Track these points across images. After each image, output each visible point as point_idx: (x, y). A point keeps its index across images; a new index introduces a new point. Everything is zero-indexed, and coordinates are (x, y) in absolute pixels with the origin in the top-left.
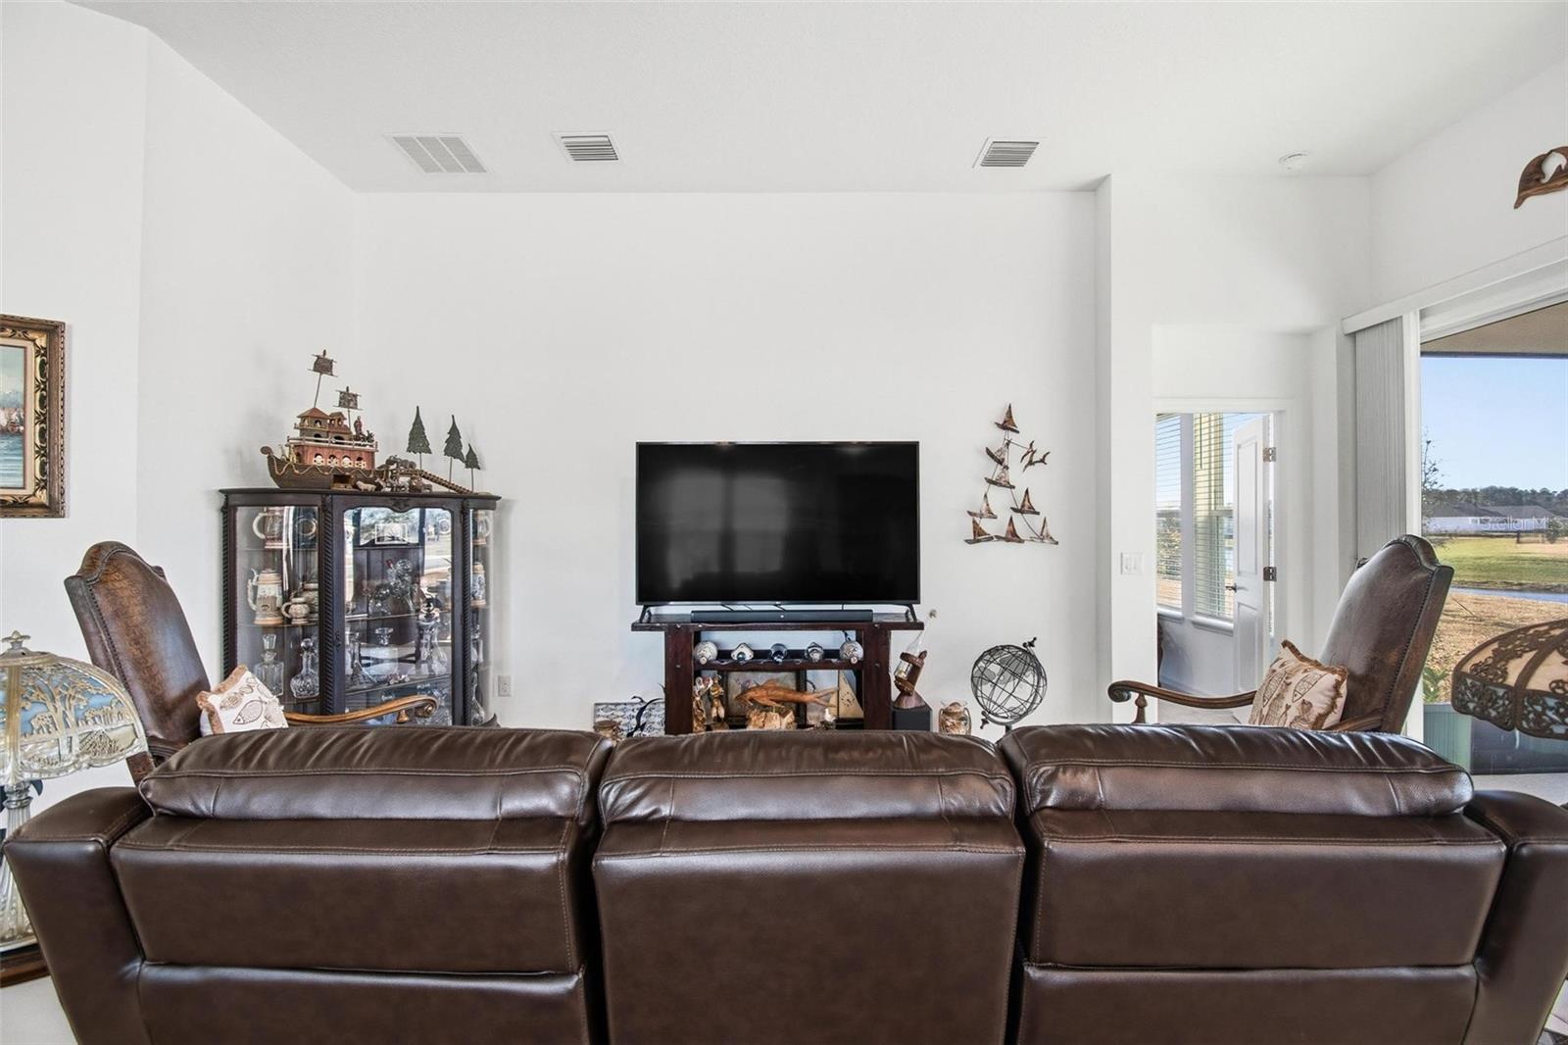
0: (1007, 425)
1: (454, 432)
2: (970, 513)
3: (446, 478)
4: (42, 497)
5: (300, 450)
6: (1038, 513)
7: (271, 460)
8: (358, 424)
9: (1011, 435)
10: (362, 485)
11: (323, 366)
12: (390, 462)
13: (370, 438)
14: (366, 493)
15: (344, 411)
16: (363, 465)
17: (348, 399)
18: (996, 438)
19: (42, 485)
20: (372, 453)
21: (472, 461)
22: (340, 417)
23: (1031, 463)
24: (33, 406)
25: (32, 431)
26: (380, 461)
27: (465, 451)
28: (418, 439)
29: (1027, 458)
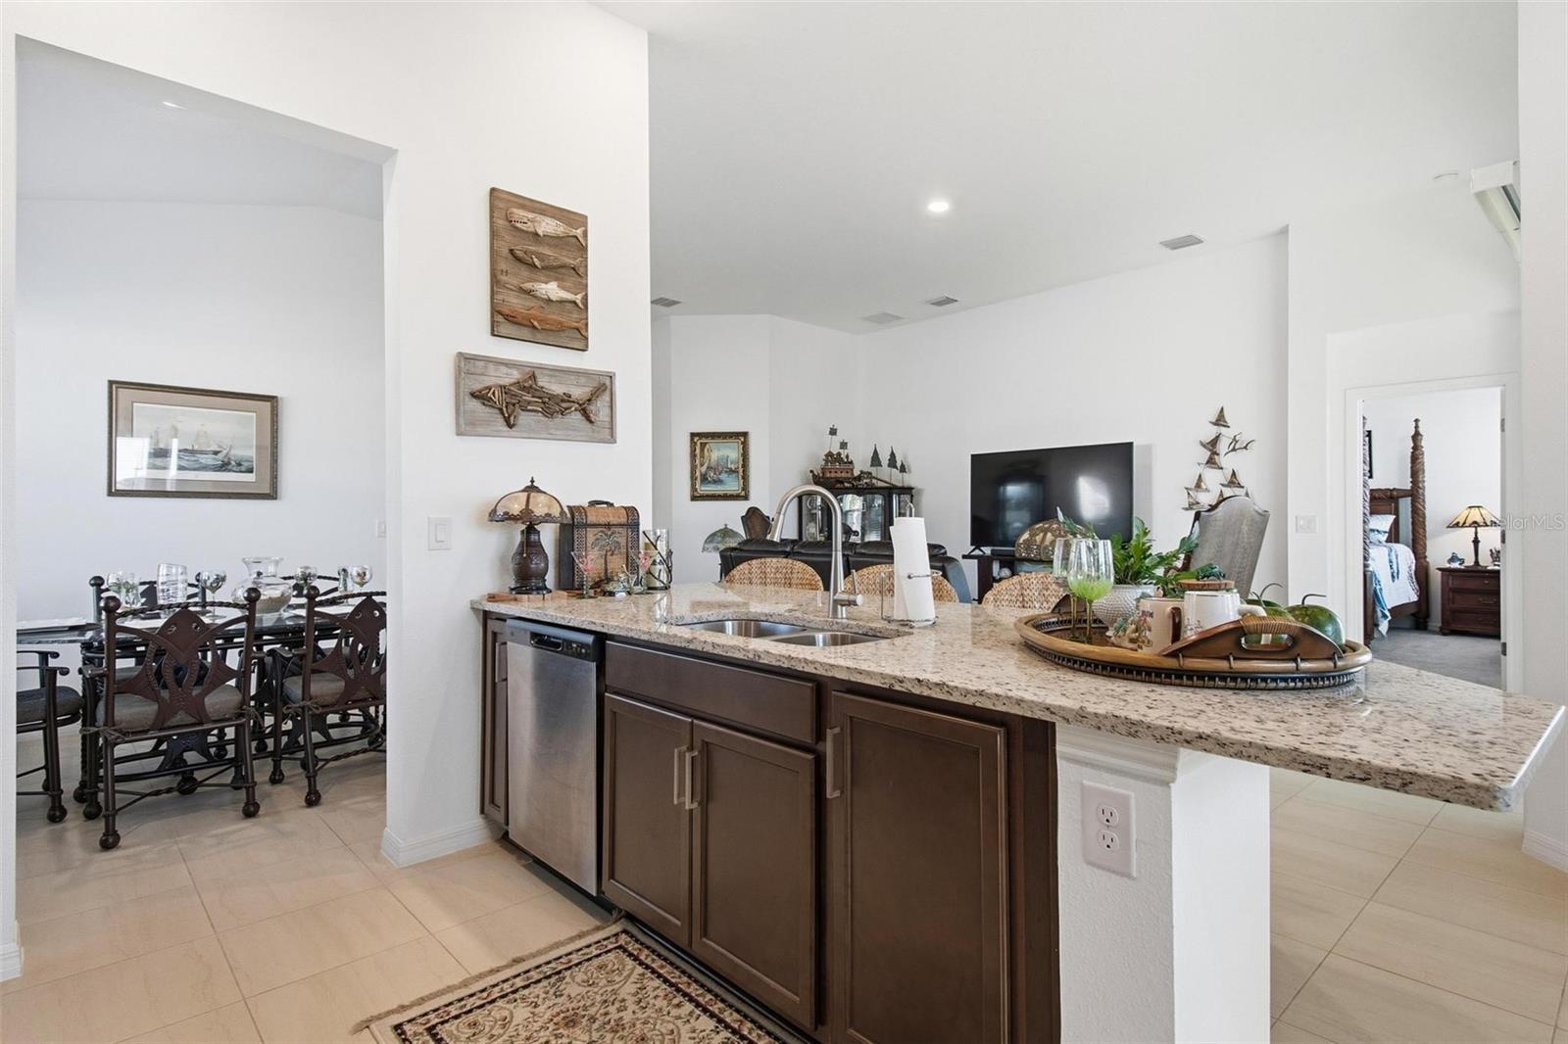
0: (1220, 421)
1: (893, 455)
2: (1187, 489)
3: (888, 480)
4: (743, 493)
5: (823, 470)
6: (1243, 487)
7: (814, 475)
8: (847, 457)
9: (1223, 430)
10: (846, 485)
11: (833, 432)
12: (862, 472)
13: (851, 463)
14: (847, 488)
15: (841, 451)
16: (849, 475)
17: (844, 445)
18: (1212, 432)
19: (743, 489)
20: (852, 470)
21: (903, 469)
22: (839, 454)
23: (1234, 450)
24: (741, 462)
25: (741, 470)
26: (856, 473)
27: (899, 465)
28: (876, 460)
29: (1231, 447)
